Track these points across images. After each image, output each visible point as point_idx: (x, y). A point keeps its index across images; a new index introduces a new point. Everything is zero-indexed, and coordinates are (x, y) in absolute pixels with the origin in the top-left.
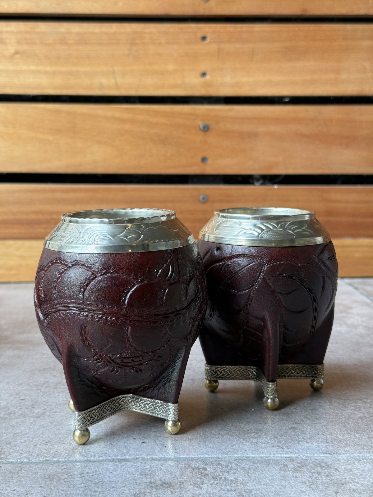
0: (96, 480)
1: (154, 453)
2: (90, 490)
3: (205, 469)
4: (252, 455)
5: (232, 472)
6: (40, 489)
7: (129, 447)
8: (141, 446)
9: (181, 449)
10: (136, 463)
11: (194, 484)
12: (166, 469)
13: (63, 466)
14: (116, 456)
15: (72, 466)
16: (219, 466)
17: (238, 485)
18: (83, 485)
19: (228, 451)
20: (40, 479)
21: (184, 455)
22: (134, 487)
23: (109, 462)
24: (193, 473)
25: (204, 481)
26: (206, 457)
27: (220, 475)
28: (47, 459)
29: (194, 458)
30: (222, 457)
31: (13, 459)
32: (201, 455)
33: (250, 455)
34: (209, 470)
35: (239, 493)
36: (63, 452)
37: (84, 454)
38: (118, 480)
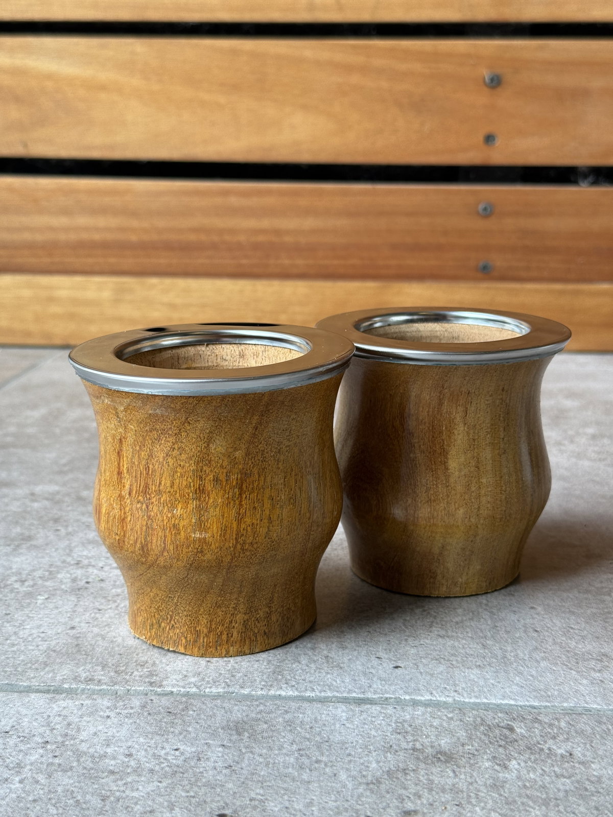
0: (318, 738)
1: (417, 690)
2: (309, 757)
3: (511, 729)
4: (595, 706)
5: (561, 738)
6: (220, 749)
7: (371, 675)
8: (392, 674)
9: (464, 686)
10: (386, 708)
11: (494, 757)
12: (441, 725)
13: (258, 706)
14: (350, 691)
15: (275, 707)
16: (536, 725)
17: (574, 766)
18: (295, 747)
19: (549, 693)
20: (220, 730)
21: (471, 698)
22: (386, 758)
23: (338, 702)
24: (489, 736)
25: (512, 753)
26: (511, 705)
27: (539, 744)
28: (231, 690)
29: (489, 704)
30: (541, 706)
31: (173, 686)
32: (503, 700)
33: (592, 706)
34: (518, 730)
35: (578, 782)
36: (257, 678)
37: (294, 683)
38: (356, 741)
